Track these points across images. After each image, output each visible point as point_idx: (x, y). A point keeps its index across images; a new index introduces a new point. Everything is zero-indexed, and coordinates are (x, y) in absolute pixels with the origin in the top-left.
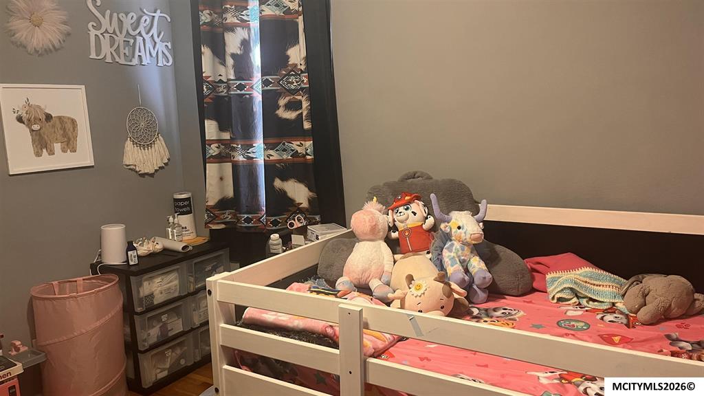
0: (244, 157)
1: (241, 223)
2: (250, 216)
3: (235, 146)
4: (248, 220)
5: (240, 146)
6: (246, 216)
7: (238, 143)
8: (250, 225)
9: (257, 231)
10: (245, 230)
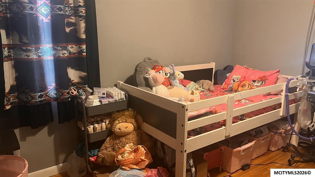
0: (37, 56)
1: (36, 99)
2: (42, 93)
3: (30, 48)
4: (41, 96)
5: (34, 49)
6: (39, 94)
7: (33, 46)
8: (42, 99)
9: (46, 102)
10: (39, 103)
